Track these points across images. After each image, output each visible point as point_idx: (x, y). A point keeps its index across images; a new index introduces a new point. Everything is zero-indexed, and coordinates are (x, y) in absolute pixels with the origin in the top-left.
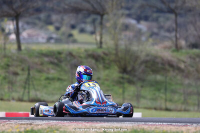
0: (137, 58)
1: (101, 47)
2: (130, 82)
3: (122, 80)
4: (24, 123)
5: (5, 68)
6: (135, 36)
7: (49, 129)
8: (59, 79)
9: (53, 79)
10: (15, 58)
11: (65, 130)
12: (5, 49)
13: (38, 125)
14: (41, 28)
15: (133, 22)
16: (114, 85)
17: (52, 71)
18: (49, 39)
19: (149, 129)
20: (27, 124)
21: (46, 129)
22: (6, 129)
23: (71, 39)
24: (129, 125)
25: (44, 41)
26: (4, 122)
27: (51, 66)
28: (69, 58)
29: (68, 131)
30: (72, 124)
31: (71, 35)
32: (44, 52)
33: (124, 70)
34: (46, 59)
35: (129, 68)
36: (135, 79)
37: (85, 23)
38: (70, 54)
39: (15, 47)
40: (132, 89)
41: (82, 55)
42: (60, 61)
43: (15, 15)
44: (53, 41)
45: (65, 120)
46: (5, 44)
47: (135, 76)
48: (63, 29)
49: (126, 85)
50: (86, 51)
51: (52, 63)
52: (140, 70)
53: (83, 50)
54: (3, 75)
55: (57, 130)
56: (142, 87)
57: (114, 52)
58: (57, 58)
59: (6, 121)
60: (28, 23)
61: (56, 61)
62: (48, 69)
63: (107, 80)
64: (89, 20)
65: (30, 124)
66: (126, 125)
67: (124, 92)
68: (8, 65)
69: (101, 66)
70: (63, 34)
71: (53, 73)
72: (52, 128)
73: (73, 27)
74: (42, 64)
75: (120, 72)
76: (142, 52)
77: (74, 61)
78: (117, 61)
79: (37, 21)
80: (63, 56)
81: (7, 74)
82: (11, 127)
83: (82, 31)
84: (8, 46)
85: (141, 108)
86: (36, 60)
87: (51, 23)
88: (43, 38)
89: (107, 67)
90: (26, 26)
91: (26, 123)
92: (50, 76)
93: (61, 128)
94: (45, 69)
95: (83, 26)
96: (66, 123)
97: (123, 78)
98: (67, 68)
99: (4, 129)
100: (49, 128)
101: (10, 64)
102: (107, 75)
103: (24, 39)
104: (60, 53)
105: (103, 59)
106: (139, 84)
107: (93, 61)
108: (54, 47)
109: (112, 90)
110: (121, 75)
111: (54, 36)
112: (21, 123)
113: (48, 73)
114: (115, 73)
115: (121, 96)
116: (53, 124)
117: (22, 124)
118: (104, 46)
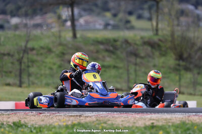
0: (193, 44)
1: (157, 34)
2: (187, 69)
3: (178, 67)
4: (73, 114)
5: (60, 57)
6: (193, 22)
7: (97, 122)
8: (115, 67)
9: (108, 67)
10: (70, 46)
11: (114, 122)
12: (60, 37)
13: (87, 117)
14: (99, 14)
15: (191, 7)
16: (170, 73)
17: (108, 59)
18: (107, 25)
19: (198, 120)
20: (77, 116)
21: (93, 122)
22: (54, 122)
23: (128, 25)
24: (179, 116)
25: (101, 27)
26: (53, 114)
27: (106, 54)
28: (124, 46)
29: (117, 123)
30: (122, 115)
31: (128, 22)
32: (100, 39)
33: (180, 57)
34: (101, 47)
35: (185, 55)
36: (191, 66)
37: (142, 9)
38: (126, 42)
39: (70, 34)
40: (188, 76)
41: (138, 43)
42: (116, 48)
43: (70, 2)
44: (110, 27)
45: (116, 111)
46: (60, 31)
47: (191, 63)
48: (121, 15)
49: (183, 72)
50: (142, 38)
51: (107, 50)
52: (197, 57)
53: (138, 37)
54: (59, 63)
55: (105, 123)
56: (199, 74)
57: (170, 39)
58: (112, 46)
59: (56, 113)
60: (85, 10)
61: (111, 48)
62: (104, 57)
63: (163, 67)
64: (146, 6)
65: (80, 116)
66: (177, 116)
67: (180, 79)
68: (63, 54)
69: (157, 53)
70: (121, 20)
71: (109, 61)
72: (100, 121)
73: (130, 13)
74: (97, 52)
75: (176, 59)
76: (198, 38)
77: (130, 49)
78: (174, 48)
79: (94, 8)
80: (118, 43)
81: (63, 63)
82: (59, 120)
83: (140, 17)
84: (63, 34)
85: (198, 95)
86: (92, 48)
87: (108, 10)
88: (100, 24)
89: (163, 54)
90: (83, 13)
91: (75, 114)
92: (106, 64)
93: (109, 120)
94: (101, 56)
95: (140, 12)
96: (116, 114)
97: (179, 65)
98: (123, 55)
99: (51, 121)
100: (97, 120)
101: (65, 52)
102: (163, 63)
103: (81, 25)
104: (115, 41)
105: (159, 46)
106: (196, 71)
107: (149, 48)
108: (110, 34)
109: (168, 77)
110: (177, 62)
111: (112, 22)
112: (70, 114)
113: (103, 61)
114: (171, 60)
115: (178, 84)
116: (103, 115)
117: (71, 116)
118: (160, 32)
